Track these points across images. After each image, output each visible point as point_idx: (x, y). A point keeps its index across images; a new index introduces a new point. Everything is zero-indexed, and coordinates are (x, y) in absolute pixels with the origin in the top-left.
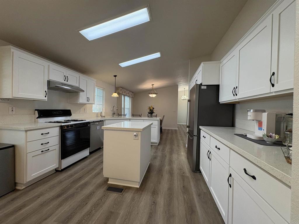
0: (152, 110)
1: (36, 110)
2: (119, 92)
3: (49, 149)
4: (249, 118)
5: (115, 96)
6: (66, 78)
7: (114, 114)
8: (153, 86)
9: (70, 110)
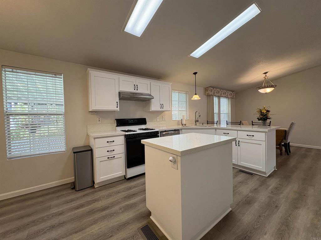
1: (115, 119)
2: (208, 94)
3: (114, 157)
5: (196, 99)
6: (136, 87)
7: (197, 121)
8: (267, 74)
9: (145, 119)
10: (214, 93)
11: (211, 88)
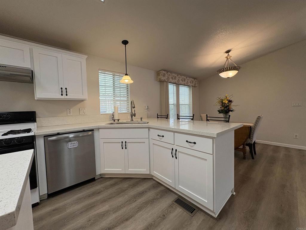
0: (228, 106)
5: (127, 81)
7: (133, 115)
8: (229, 53)
9: (35, 112)
10: (168, 78)
11: (164, 72)
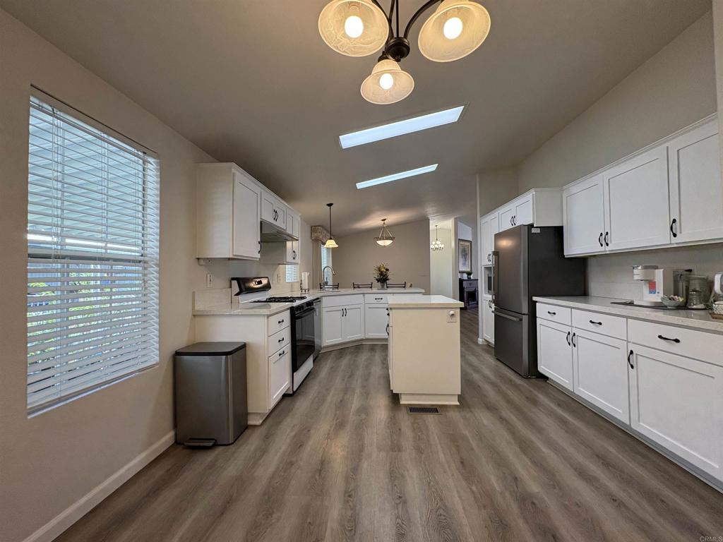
0: (385, 275)
1: (233, 279)
3: (284, 351)
4: (636, 277)
6: (276, 215)
8: (385, 221)
